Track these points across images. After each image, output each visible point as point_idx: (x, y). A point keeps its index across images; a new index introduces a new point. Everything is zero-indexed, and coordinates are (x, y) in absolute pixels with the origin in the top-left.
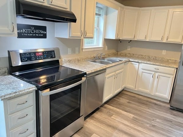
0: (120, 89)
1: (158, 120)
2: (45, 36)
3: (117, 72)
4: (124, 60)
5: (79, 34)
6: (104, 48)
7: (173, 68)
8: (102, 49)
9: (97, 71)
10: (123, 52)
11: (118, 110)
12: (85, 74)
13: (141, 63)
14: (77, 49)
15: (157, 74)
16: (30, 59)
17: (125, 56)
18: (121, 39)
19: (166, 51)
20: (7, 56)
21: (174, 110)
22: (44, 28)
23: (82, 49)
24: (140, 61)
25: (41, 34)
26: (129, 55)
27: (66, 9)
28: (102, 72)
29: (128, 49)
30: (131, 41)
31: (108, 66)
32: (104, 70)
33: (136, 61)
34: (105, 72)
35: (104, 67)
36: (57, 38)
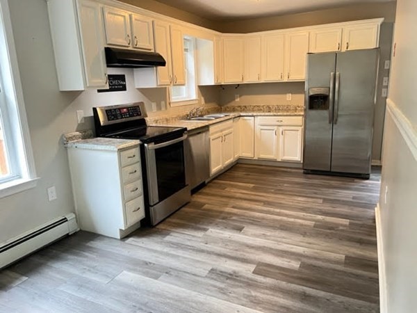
0: (232, 159)
1: (286, 185)
2: (124, 88)
3: (224, 132)
4: (232, 115)
5: (168, 81)
6: (199, 101)
7: (300, 115)
8: (197, 102)
9: (198, 128)
10: (229, 105)
11: (232, 183)
12: (186, 129)
13: (257, 116)
14: (163, 103)
15: (281, 129)
16: (116, 117)
17: (234, 110)
18: (223, 84)
19: (290, 95)
20: (92, 115)
21: (309, 174)
22: (122, 78)
23: (170, 104)
24: (255, 114)
25: (120, 85)
26: (239, 109)
27: (150, 50)
28: (204, 130)
29: (236, 100)
30: (238, 85)
31: (211, 122)
33: (250, 114)
34: (208, 130)
35: (206, 123)
36: (138, 89)
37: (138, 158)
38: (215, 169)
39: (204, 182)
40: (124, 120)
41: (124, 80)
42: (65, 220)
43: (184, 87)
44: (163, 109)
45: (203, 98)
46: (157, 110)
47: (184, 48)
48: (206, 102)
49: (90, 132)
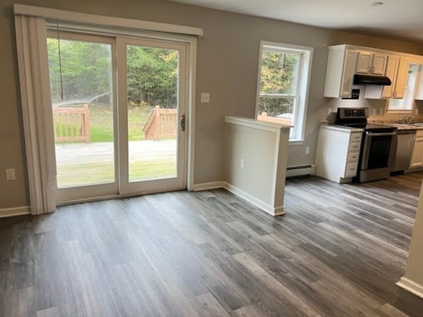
2: (357, 98)
5: (390, 95)
6: (413, 111)
8: (411, 112)
9: (406, 130)
12: (396, 128)
14: (382, 110)
16: (349, 115)
20: (337, 112)
22: (358, 91)
23: (387, 111)
25: (356, 96)
27: (382, 74)
28: (411, 132)
31: (419, 128)
32: (414, 131)
34: (415, 133)
35: (415, 128)
36: (367, 99)
37: (360, 139)
38: (414, 164)
39: (403, 171)
40: (353, 117)
41: (358, 93)
42: (310, 166)
43: (402, 100)
44: (381, 114)
45: (417, 110)
46: (377, 114)
47: (408, 70)
48: (419, 112)
49: (333, 122)
